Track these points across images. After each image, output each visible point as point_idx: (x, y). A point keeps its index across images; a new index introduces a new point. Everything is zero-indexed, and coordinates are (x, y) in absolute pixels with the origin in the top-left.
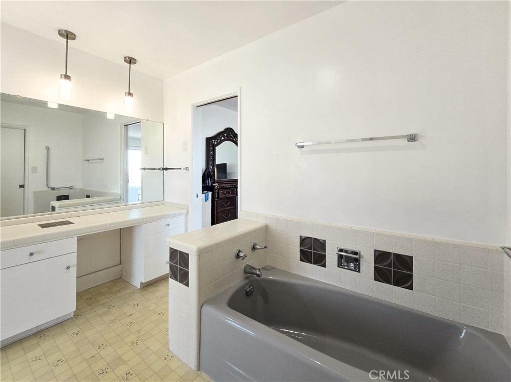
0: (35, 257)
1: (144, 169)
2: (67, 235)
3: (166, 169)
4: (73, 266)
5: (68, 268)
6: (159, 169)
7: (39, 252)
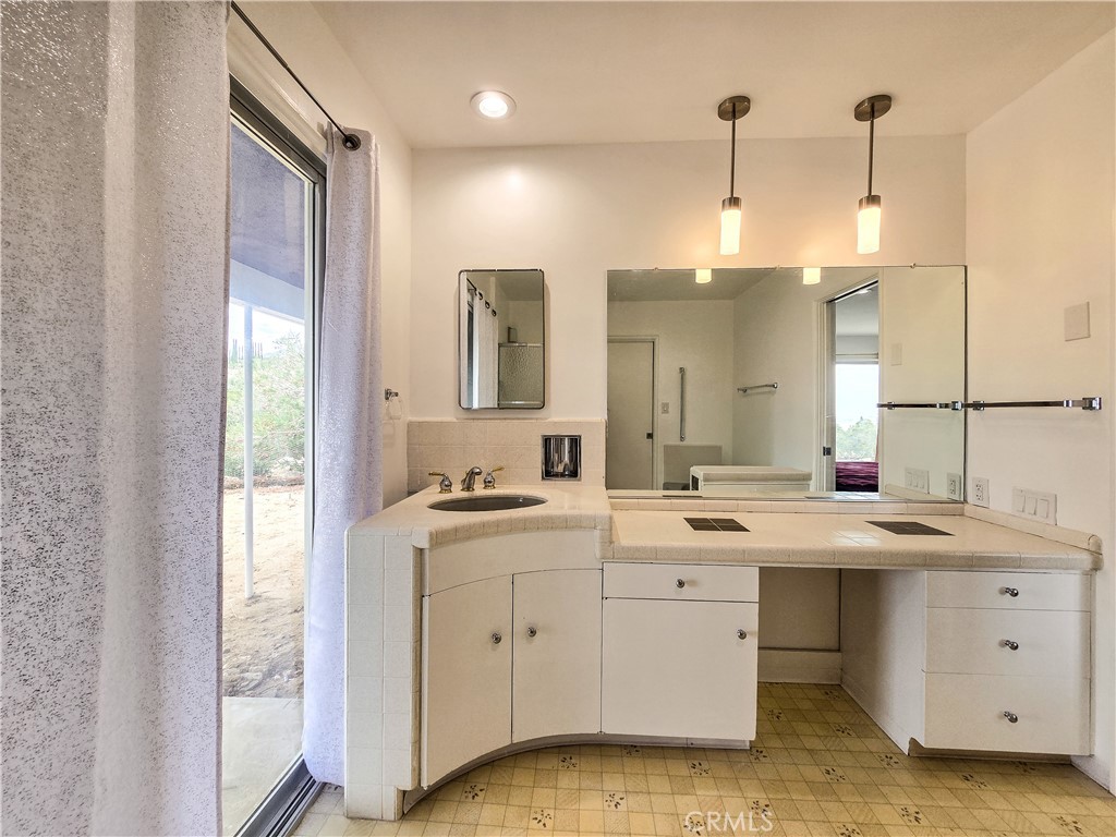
0: (687, 591)
1: (891, 406)
2: (740, 558)
3: (977, 406)
4: (752, 634)
5: (742, 635)
6: (947, 406)
7: (693, 583)
